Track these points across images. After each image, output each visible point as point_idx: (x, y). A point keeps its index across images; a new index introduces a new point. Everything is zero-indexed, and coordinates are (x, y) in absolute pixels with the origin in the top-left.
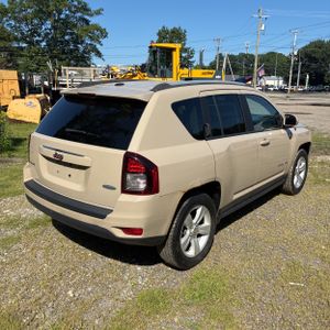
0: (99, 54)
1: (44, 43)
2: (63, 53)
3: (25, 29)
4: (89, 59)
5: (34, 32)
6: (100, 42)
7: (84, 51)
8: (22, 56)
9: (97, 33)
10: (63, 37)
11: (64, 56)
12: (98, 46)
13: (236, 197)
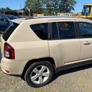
0: (73, 9)
1: (59, 7)
2: (63, 9)
3: (54, 3)
4: (70, 11)
5: (56, 4)
6: (74, 6)
7: (69, 9)
8: (52, 11)
9: (73, 3)
10: (64, 5)
11: (63, 10)
12: (74, 7)
13: (66, 64)
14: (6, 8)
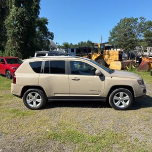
13: (56, 95)
14: (86, 42)
